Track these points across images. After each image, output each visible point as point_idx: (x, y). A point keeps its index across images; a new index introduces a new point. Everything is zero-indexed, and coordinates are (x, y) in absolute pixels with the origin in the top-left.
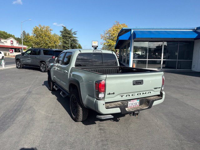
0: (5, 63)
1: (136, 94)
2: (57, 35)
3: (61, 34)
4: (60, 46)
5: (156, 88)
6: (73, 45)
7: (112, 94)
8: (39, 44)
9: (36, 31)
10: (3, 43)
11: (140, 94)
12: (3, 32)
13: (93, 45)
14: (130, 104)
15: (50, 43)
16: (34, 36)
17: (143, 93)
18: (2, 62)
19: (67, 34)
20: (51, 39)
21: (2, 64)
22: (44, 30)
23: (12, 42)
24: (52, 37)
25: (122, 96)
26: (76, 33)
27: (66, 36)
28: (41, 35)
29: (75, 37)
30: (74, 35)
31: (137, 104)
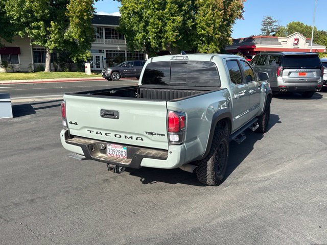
1: (113, 134)
5: (152, 134)
7: (74, 124)
10: (280, 44)
14: (111, 150)
17: (126, 137)
23: (296, 42)
25: (90, 132)
31: (124, 155)
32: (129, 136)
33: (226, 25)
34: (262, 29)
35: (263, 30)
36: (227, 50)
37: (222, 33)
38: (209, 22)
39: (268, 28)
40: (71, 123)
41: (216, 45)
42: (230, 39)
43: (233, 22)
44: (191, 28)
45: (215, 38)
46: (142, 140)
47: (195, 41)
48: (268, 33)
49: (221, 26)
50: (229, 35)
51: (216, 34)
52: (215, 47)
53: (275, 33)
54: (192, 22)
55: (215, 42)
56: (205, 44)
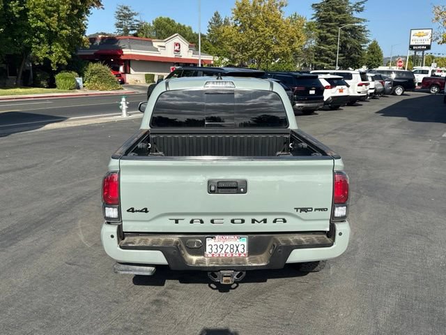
0: (127, 105)
1: (228, 219)
2: (301, 19)
3: (315, 13)
4: (307, 51)
5: (306, 210)
6: (348, 46)
7: (141, 211)
8: (247, 50)
9: (241, 10)
10: (156, 50)
11: (243, 221)
12: (164, 20)
13: (412, 43)
14: (214, 248)
15: (277, 44)
16: (236, 25)
17: (253, 221)
18: (121, 103)
19: (331, 13)
20: (281, 32)
21: (121, 107)
22: (262, 5)
23: (177, 48)
24: (284, 25)
25: (177, 221)
26: (361, 6)
27: (330, 20)
28: (254, 20)
29: (359, 20)
30: (355, 15)
31: (241, 250)
32: (259, 218)
33: (76, 15)
34: (116, 24)
35: (119, 26)
36: (80, 55)
37: (72, 28)
38: (50, 8)
39: (125, 23)
40: (132, 210)
41: (63, 47)
42: (84, 37)
43: (88, 12)
44: (17, 16)
45: (61, 35)
46: (285, 221)
47: (26, 37)
48: (126, 31)
49: (70, 17)
50: (83, 32)
51: (63, 28)
52: (62, 50)
53: (136, 31)
54: (19, 6)
55: (61, 42)
56: (44, 43)
